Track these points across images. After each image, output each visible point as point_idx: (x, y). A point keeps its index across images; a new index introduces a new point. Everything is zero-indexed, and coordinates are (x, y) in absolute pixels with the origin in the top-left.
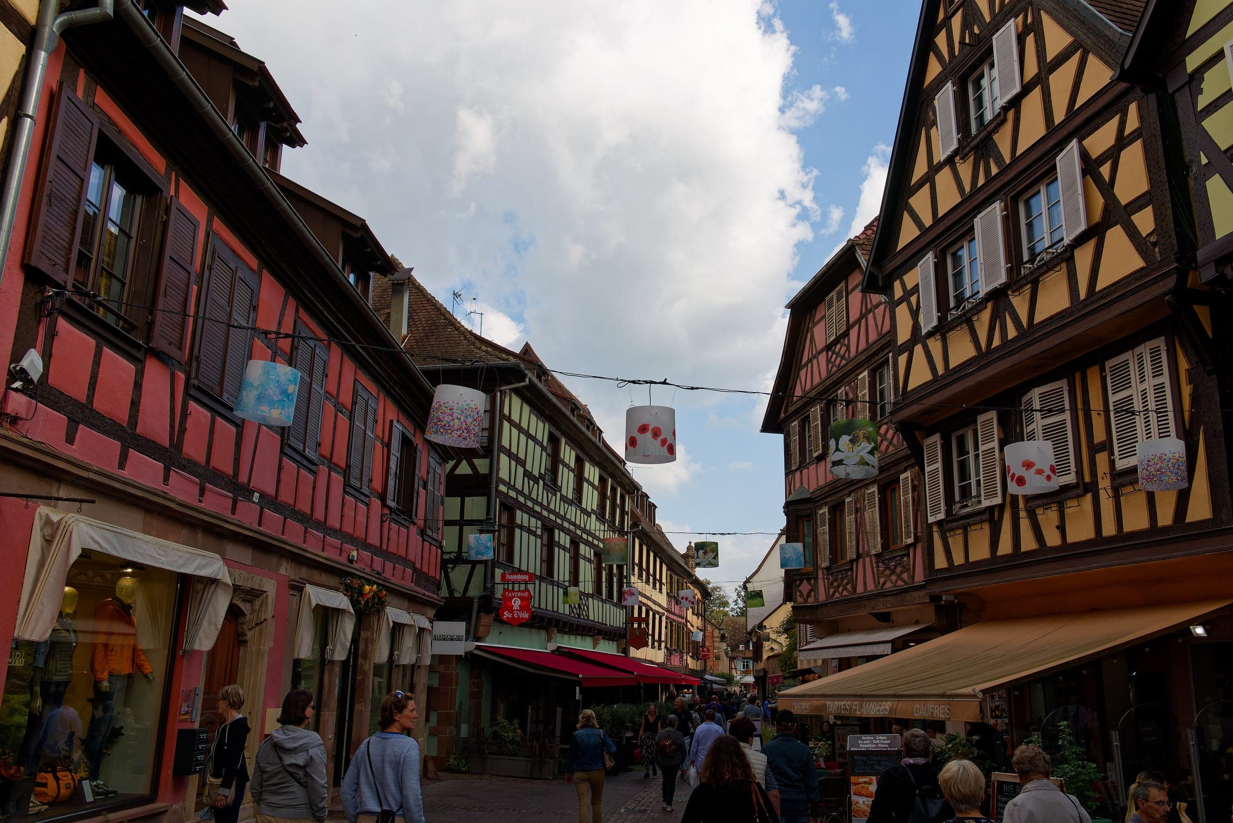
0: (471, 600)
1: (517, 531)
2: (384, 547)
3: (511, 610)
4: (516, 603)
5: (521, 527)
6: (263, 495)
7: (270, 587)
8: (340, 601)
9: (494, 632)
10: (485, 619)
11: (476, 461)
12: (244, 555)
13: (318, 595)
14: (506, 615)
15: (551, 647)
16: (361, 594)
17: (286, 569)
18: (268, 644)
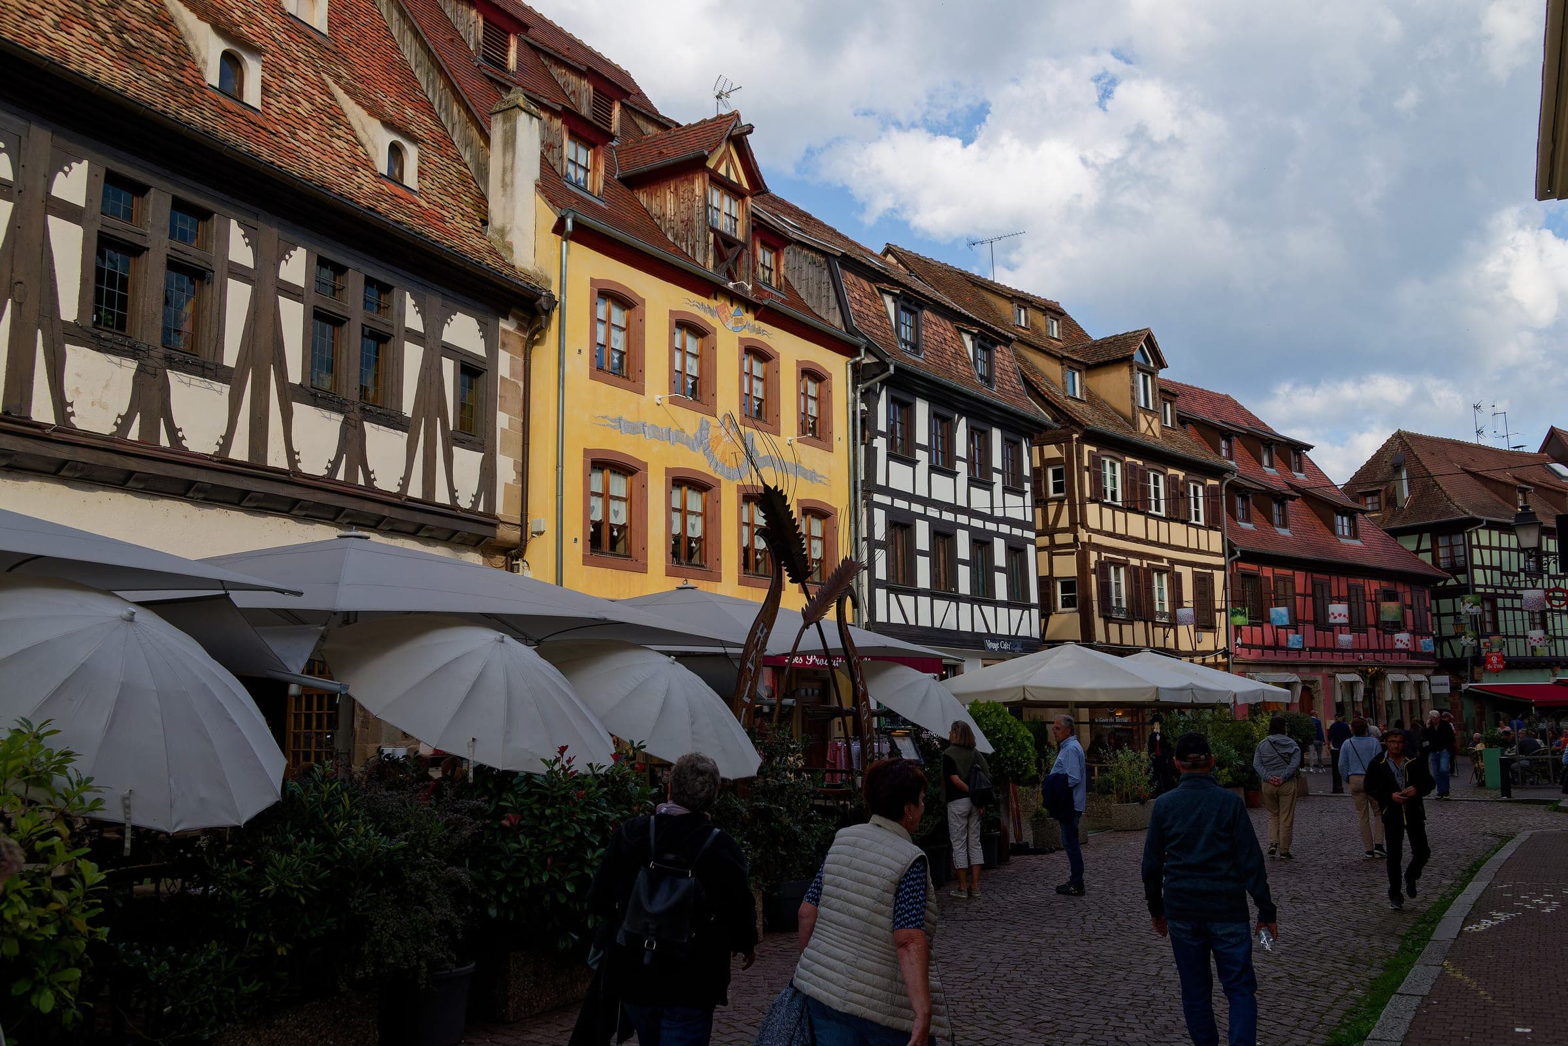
0: (1466, 659)
1: (1501, 613)
2: (1382, 648)
3: (1491, 663)
4: (1494, 659)
5: (1505, 609)
6: (1310, 648)
7: (1319, 678)
8: (1355, 677)
9: (1485, 677)
10: (1477, 670)
11: (1459, 576)
12: (1307, 670)
13: (1340, 677)
14: (1489, 666)
15: (1552, 680)
16: (1367, 672)
17: (1325, 671)
18: (1322, 698)
